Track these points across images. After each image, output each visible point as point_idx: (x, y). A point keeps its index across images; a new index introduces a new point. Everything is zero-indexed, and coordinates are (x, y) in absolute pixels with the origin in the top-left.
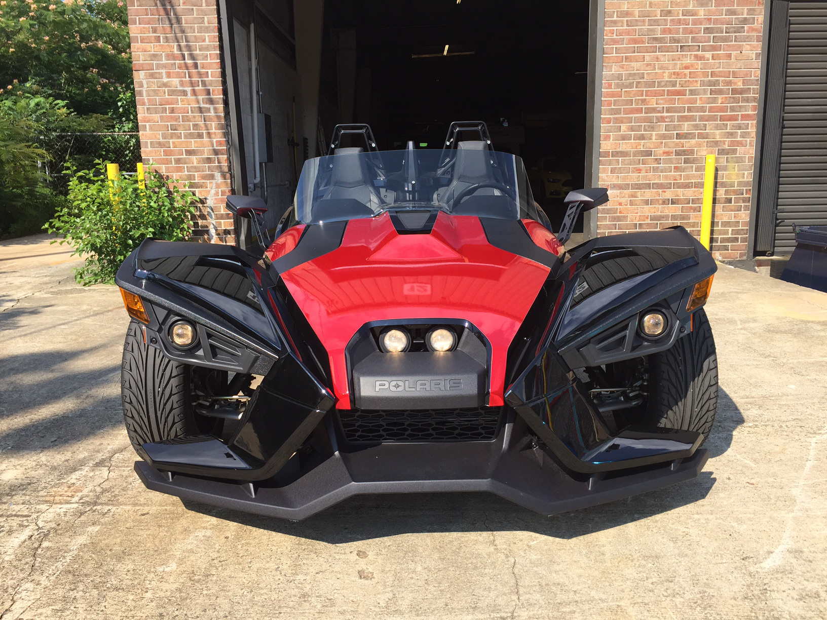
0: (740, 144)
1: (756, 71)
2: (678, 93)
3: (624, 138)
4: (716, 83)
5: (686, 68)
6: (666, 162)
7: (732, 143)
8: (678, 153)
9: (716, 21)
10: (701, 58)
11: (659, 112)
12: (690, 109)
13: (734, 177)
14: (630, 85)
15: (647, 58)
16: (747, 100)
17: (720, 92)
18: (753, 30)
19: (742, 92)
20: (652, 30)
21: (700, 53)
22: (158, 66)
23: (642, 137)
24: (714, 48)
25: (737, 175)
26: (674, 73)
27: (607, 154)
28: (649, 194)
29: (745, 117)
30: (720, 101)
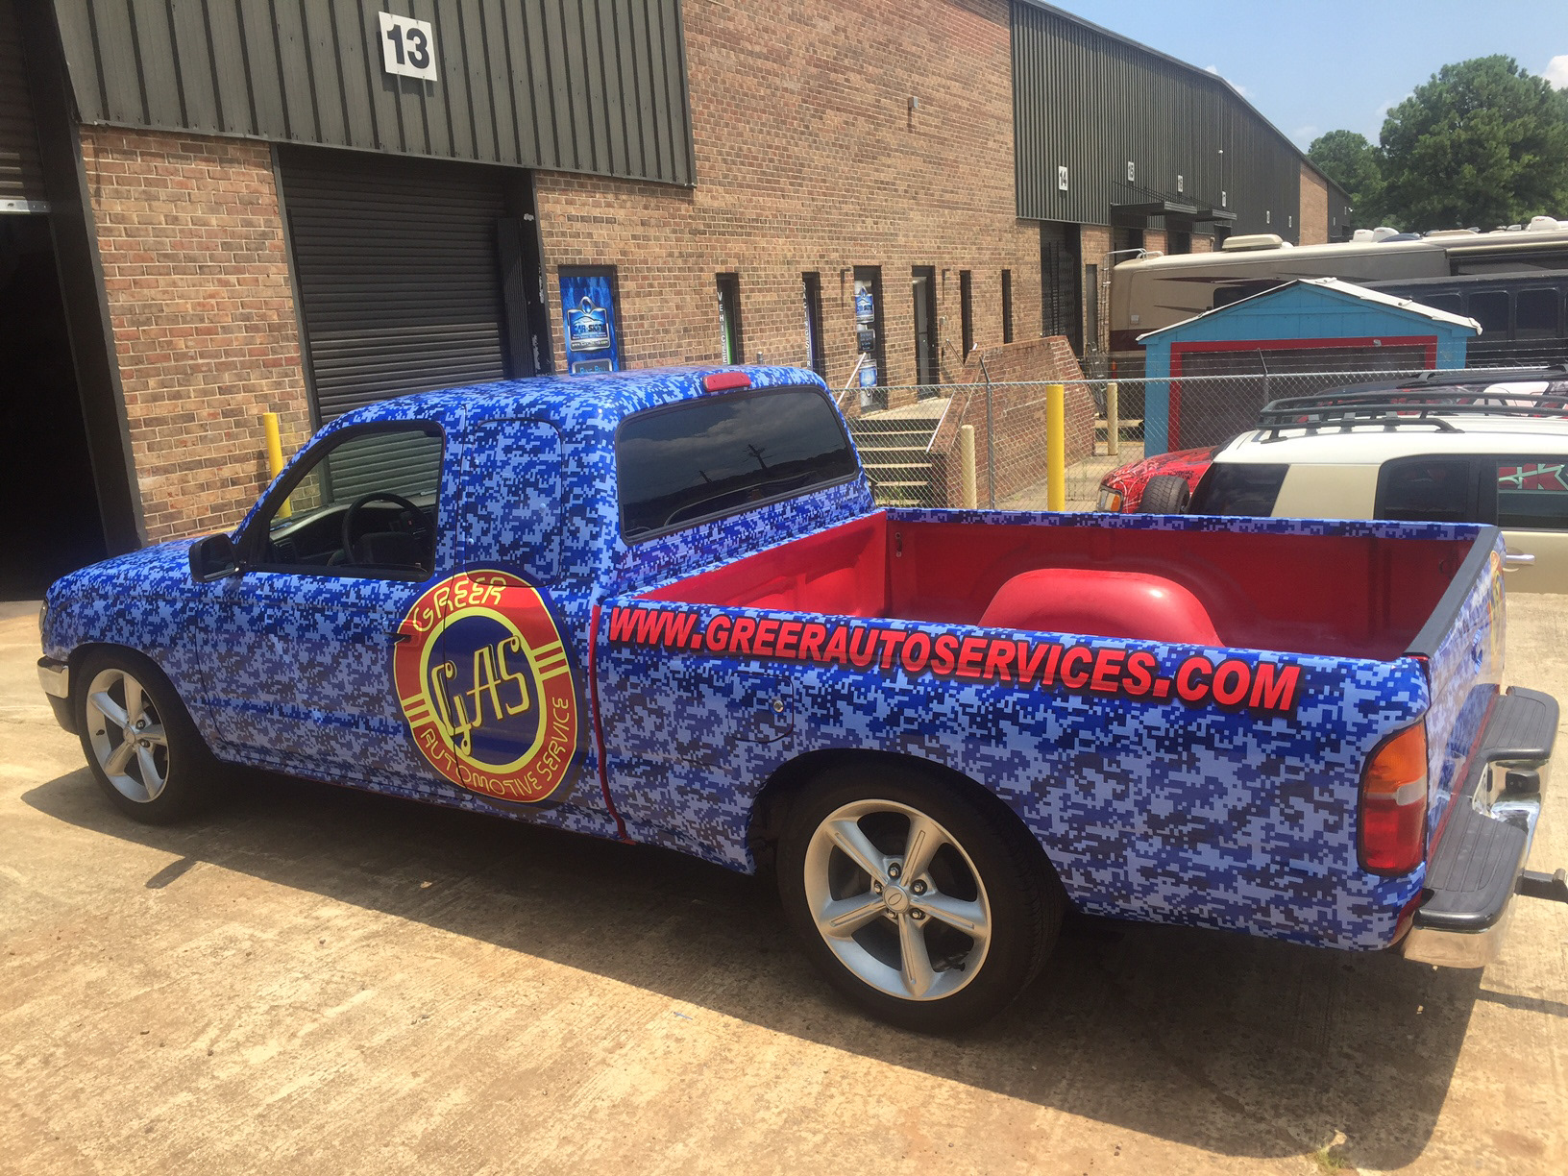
0: (290, 396)
1: (288, 301)
2: (209, 332)
3: (155, 398)
5: (212, 296)
6: (213, 427)
7: (282, 396)
8: (225, 414)
11: (192, 358)
13: (293, 440)
14: (148, 322)
15: (161, 283)
16: (287, 338)
17: (256, 329)
19: (279, 327)
20: (161, 243)
21: (223, 276)
23: (177, 396)
25: (296, 437)
26: (199, 304)
27: (137, 423)
28: (203, 475)
29: (289, 361)
30: (258, 341)
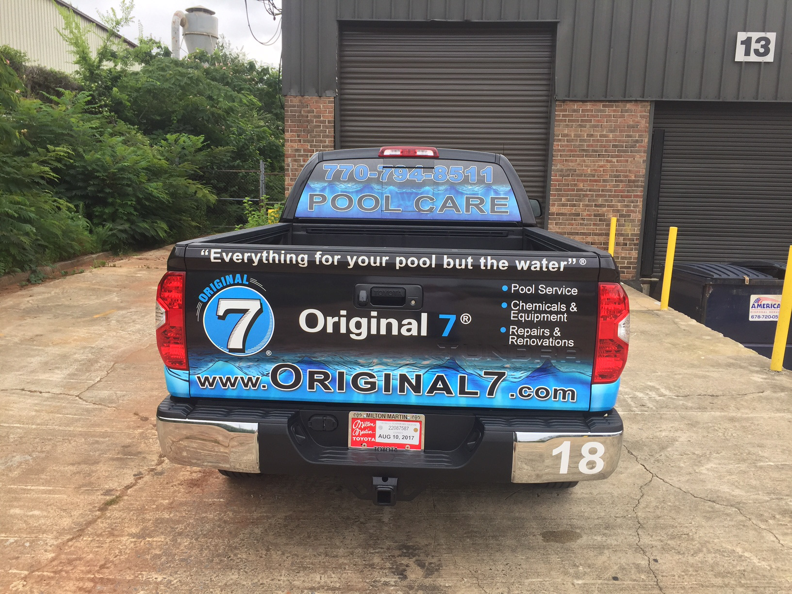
0: (633, 211)
1: (643, 170)
2: (596, 181)
3: (563, 205)
4: (618, 176)
5: (601, 167)
6: (588, 220)
7: (628, 211)
8: (595, 215)
9: (620, 141)
10: (611, 162)
11: (585, 191)
12: (603, 191)
13: (628, 231)
14: (568, 176)
15: (578, 161)
16: (637, 186)
17: (621, 181)
18: (641, 146)
19: (634, 181)
20: (582, 145)
21: (609, 158)
22: (299, 156)
23: (574, 205)
24: (617, 156)
25: (630, 229)
26: (594, 170)
29: (636, 196)
30: (621, 186)
